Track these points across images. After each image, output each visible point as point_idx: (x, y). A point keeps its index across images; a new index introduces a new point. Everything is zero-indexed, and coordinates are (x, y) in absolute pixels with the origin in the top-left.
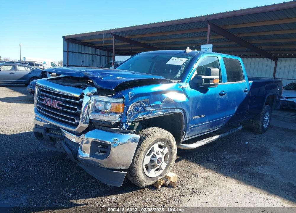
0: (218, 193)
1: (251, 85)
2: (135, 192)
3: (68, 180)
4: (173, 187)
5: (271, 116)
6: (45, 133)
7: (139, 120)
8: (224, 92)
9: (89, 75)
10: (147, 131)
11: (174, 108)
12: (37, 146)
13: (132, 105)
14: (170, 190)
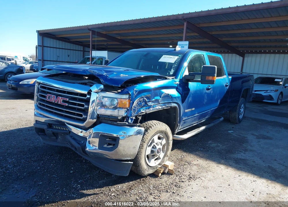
0: (212, 178)
1: (230, 80)
2: (138, 180)
3: (73, 173)
4: (172, 174)
5: (245, 108)
6: (48, 128)
7: (142, 114)
8: (210, 87)
9: (95, 73)
10: (148, 124)
11: (171, 103)
12: (32, 142)
13: (136, 100)
14: (170, 177)
